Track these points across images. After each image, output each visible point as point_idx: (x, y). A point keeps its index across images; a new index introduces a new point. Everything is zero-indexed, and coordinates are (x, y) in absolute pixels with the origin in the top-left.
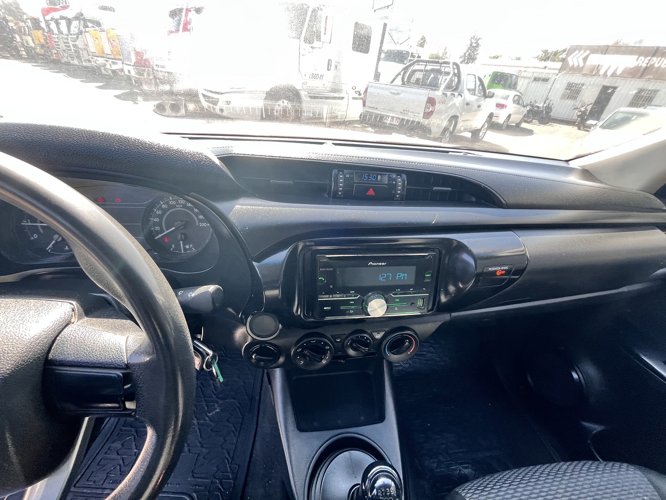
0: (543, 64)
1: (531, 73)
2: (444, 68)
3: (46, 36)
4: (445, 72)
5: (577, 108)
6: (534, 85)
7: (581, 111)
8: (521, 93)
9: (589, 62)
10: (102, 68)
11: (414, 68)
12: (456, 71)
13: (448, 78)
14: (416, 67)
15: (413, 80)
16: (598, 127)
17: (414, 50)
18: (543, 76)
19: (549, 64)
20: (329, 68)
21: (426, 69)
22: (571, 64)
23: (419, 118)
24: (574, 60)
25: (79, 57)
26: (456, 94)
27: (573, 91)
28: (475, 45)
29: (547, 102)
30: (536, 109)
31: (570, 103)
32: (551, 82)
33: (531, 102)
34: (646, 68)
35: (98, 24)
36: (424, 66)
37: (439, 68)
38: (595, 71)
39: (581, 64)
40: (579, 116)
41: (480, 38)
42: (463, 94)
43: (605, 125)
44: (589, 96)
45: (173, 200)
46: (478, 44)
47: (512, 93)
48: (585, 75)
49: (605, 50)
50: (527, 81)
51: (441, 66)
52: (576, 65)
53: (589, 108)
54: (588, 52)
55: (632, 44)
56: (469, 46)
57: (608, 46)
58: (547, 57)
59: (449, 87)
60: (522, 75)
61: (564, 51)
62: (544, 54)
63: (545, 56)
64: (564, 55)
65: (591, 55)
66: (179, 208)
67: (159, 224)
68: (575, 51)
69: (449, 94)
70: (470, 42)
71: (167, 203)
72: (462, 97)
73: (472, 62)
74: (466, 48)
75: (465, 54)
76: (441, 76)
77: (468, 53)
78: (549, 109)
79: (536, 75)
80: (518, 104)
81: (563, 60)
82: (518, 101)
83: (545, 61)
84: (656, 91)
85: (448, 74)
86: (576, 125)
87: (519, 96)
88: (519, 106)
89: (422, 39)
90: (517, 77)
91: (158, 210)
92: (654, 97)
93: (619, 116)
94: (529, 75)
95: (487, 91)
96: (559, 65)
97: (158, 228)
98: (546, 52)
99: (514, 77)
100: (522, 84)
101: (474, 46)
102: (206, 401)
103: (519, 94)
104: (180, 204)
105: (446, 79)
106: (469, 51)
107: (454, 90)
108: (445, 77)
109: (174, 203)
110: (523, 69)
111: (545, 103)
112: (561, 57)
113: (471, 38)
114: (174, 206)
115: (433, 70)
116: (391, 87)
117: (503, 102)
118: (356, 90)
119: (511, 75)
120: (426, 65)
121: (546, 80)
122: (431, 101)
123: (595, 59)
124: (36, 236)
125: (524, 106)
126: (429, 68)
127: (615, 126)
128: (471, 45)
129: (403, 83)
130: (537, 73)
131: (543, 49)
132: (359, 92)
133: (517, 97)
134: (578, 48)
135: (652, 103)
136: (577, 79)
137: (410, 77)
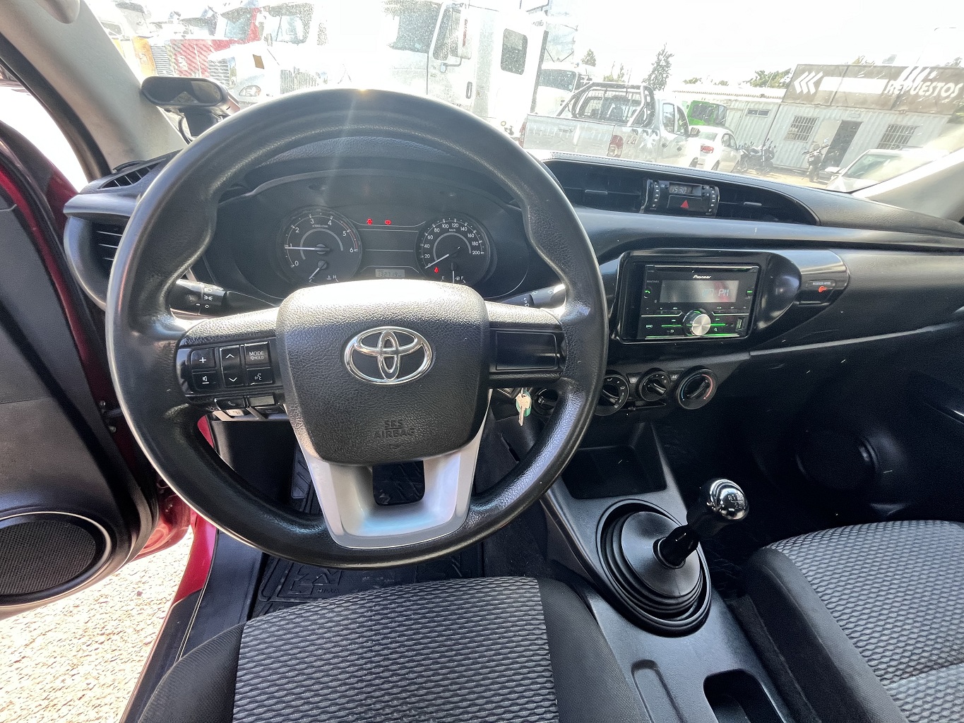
0: (759, 91)
1: (743, 104)
2: (631, 95)
4: (633, 100)
5: (808, 152)
6: (749, 120)
7: (814, 156)
8: (731, 131)
9: (822, 87)
11: (590, 95)
12: (649, 99)
13: (639, 109)
14: (591, 94)
15: (588, 111)
16: (840, 176)
17: (582, 69)
18: (761, 107)
19: (766, 91)
20: (469, 95)
21: (606, 95)
22: (798, 90)
24: (803, 85)
26: (650, 131)
27: (803, 128)
28: (664, 64)
29: (768, 144)
30: (752, 153)
31: (799, 144)
32: (771, 115)
33: (746, 144)
34: (899, 97)
36: (603, 92)
37: (624, 94)
38: (832, 100)
39: (813, 90)
40: (810, 163)
41: (671, 55)
42: (658, 131)
43: (849, 173)
44: (824, 135)
45: (446, 223)
46: (668, 63)
47: (720, 131)
48: (817, 106)
49: (843, 71)
50: (739, 113)
51: (626, 92)
52: (805, 91)
53: (824, 151)
54: (821, 74)
55: (879, 63)
56: (655, 65)
57: (849, 66)
58: (763, 80)
59: (638, 121)
60: (731, 107)
61: (787, 72)
62: (759, 77)
63: (760, 79)
64: (787, 79)
65: (825, 79)
66: (452, 232)
67: (430, 251)
68: (803, 72)
69: (640, 130)
70: (656, 59)
71: (440, 226)
72: (657, 135)
73: (660, 88)
74: (651, 68)
75: (650, 76)
76: (628, 107)
77: (654, 76)
78: (770, 153)
79: (752, 106)
80: (729, 146)
81: (787, 86)
82: (729, 141)
83: (761, 86)
84: (913, 128)
85: (637, 103)
86: (807, 176)
87: (730, 135)
88: (729, 149)
89: (589, 55)
90: (726, 109)
91: (430, 234)
92: (911, 136)
93: (867, 161)
94: (742, 106)
95: (690, 128)
96: (781, 92)
97: (427, 256)
98: (761, 73)
99: (721, 109)
100: (731, 118)
101: (661, 66)
103: (730, 132)
104: (453, 228)
105: (635, 111)
106: (656, 72)
107: (646, 126)
108: (632, 108)
109: (447, 226)
110: (733, 98)
111: (764, 145)
112: (782, 80)
113: (659, 54)
114: (447, 231)
115: (616, 98)
116: (558, 121)
117: (708, 143)
118: (506, 127)
119: (718, 106)
120: (606, 91)
121: (765, 113)
122: (616, 141)
123: (831, 84)
124: (297, 263)
125: (737, 149)
126: (610, 94)
127: (862, 174)
128: (658, 64)
129: (574, 115)
130: (753, 102)
131: (758, 70)
132: (511, 130)
133: (727, 137)
134: (808, 68)
135: (909, 144)
136: (807, 111)
137: (583, 107)
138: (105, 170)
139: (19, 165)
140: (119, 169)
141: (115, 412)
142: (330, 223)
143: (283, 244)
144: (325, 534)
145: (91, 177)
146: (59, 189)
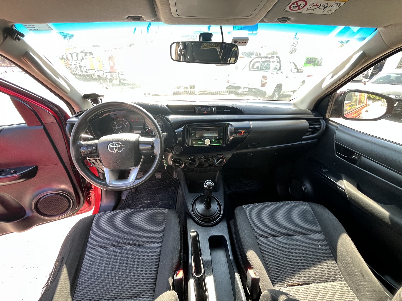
3: (66, 62)
4: (272, 61)
10: (93, 75)
11: (255, 61)
12: (278, 60)
15: (255, 67)
23: (259, 87)
25: (81, 71)
26: (279, 73)
35: (91, 54)
36: (260, 59)
42: (283, 72)
51: (270, 59)
59: (275, 69)
69: (275, 73)
72: (283, 74)
76: (271, 64)
85: (274, 62)
90: (322, 59)
99: (319, 59)
100: (325, 63)
102: (156, 201)
105: (273, 65)
107: (278, 71)
115: (265, 62)
122: (265, 78)
126: (263, 60)
129: (250, 70)
137: (253, 66)
138: (75, 113)
139: (59, 112)
140: (77, 113)
141: (75, 169)
142: (123, 121)
143: (112, 126)
144: (106, 183)
145: (72, 115)
146: (67, 117)
